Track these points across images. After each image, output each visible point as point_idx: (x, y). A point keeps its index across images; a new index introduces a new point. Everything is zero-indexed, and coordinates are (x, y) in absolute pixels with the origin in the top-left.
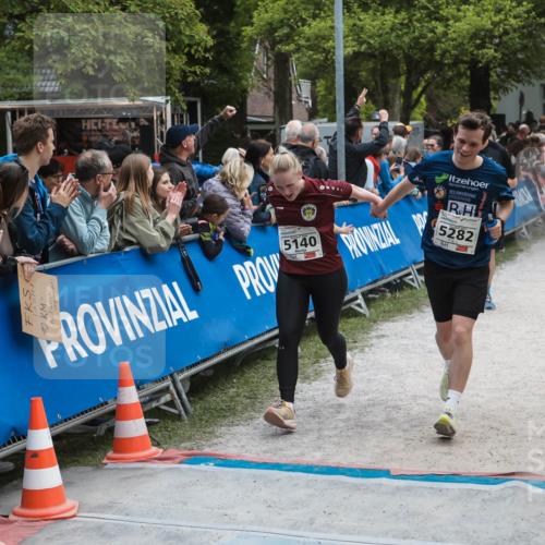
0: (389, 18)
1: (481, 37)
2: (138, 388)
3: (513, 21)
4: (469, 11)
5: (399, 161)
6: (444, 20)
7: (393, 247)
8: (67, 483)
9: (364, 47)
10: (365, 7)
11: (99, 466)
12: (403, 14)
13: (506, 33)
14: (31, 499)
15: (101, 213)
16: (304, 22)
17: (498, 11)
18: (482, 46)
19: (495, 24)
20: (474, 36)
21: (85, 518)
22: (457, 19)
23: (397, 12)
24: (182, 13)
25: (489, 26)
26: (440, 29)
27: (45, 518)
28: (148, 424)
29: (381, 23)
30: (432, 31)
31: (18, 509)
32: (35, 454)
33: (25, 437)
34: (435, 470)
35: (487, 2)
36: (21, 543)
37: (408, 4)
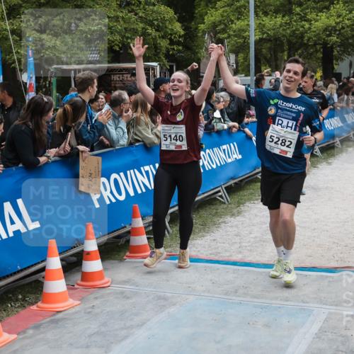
0: (279, 20)
1: (329, 30)
2: (143, 219)
3: (347, 22)
4: (323, 16)
6: (309, 21)
8: (105, 269)
9: (265, 36)
10: (266, 14)
11: (122, 260)
12: (287, 18)
13: (343, 28)
14: (86, 277)
15: (123, 125)
16: (232, 22)
17: (339, 16)
18: (330, 35)
19: (337, 23)
20: (326, 30)
21: (115, 288)
22: (317, 21)
23: (283, 16)
24: (167, 17)
25: (334, 24)
26: (307, 26)
27: (94, 287)
28: (148, 238)
29: (274, 22)
30: (303, 27)
31: (79, 282)
32: (88, 253)
33: (83, 244)
34: (303, 265)
35: (333, 11)
36: (81, 299)
37: (289, 12)
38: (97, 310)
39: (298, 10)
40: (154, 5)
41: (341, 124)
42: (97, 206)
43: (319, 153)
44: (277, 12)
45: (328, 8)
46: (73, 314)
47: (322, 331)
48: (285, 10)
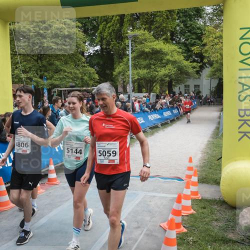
0: (145, 71)
1: (166, 75)
3: (173, 72)
4: (163, 70)
5: (144, 103)
6: (157, 71)
7: (143, 123)
8: (57, 177)
9: (140, 77)
10: (140, 68)
12: (149, 70)
13: (171, 75)
14: (50, 180)
17: (170, 70)
18: (166, 78)
19: (169, 73)
20: (164, 75)
21: (61, 185)
22: (160, 71)
24: (92, 72)
25: (167, 73)
26: (157, 73)
27: (52, 184)
29: (143, 72)
30: (155, 74)
31: (47, 182)
32: (50, 171)
33: (48, 167)
35: (167, 68)
36: (46, 190)
37: (150, 68)
38: (51, 194)
39: (153, 67)
40: (86, 67)
41: (171, 114)
42: (57, 150)
43: (160, 126)
44: (145, 67)
45: (165, 66)
46: (42, 195)
47: (140, 203)
48: (148, 67)
